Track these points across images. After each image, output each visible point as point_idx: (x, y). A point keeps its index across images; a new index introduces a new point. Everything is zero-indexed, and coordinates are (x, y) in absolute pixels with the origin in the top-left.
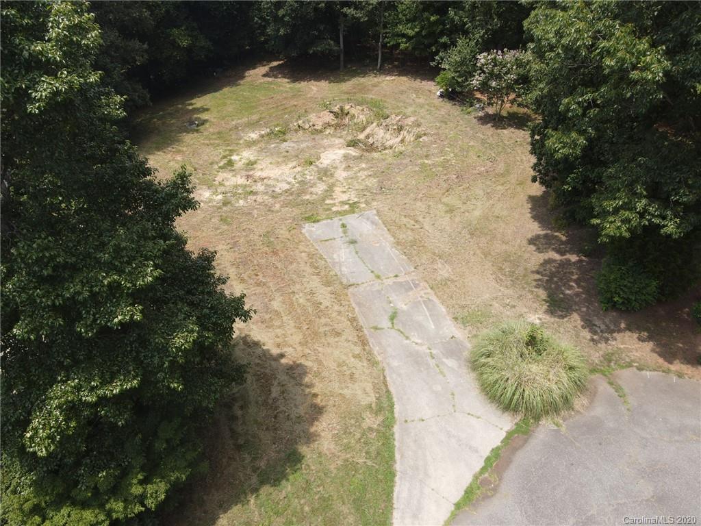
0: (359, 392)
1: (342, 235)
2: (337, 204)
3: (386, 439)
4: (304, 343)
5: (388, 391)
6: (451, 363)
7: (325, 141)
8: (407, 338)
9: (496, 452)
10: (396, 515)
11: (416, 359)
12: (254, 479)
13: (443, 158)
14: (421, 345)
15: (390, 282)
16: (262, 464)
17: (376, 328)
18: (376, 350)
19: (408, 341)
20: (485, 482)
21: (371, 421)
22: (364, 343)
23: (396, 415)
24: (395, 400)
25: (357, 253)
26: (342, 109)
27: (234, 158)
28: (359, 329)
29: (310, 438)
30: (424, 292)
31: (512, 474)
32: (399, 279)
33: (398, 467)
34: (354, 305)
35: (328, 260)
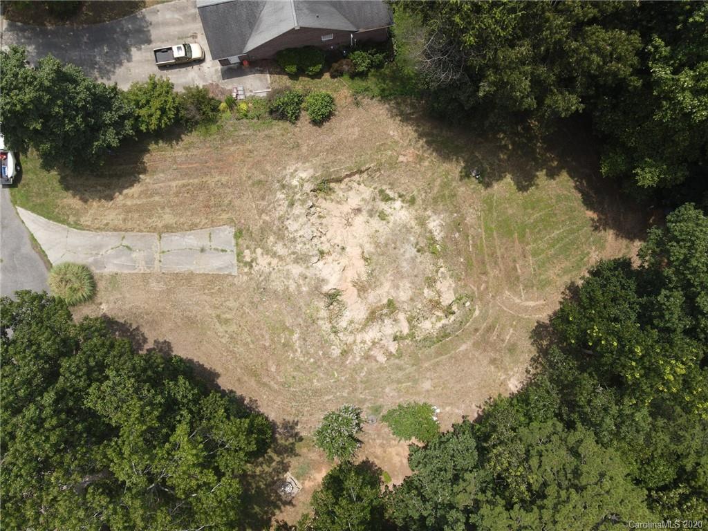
0: (87, 219)
1: (213, 247)
2: (254, 255)
3: (63, 222)
4: (124, 205)
5: (84, 230)
6: (91, 260)
7: (408, 285)
8: (112, 249)
9: (46, 256)
10: (35, 215)
11: (98, 247)
12: (63, 174)
13: (299, 350)
14: (105, 252)
15: (157, 256)
16: (69, 178)
17: (124, 237)
18: (110, 233)
19: (110, 247)
20: (37, 247)
21: (72, 219)
22: (115, 230)
23: (72, 229)
24: (79, 231)
25: (191, 249)
26: (453, 313)
27: (398, 204)
28: (126, 230)
29: (74, 196)
30: (142, 268)
31: (37, 257)
32: (157, 262)
33: (51, 222)
34: (144, 233)
35: (188, 232)
